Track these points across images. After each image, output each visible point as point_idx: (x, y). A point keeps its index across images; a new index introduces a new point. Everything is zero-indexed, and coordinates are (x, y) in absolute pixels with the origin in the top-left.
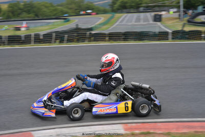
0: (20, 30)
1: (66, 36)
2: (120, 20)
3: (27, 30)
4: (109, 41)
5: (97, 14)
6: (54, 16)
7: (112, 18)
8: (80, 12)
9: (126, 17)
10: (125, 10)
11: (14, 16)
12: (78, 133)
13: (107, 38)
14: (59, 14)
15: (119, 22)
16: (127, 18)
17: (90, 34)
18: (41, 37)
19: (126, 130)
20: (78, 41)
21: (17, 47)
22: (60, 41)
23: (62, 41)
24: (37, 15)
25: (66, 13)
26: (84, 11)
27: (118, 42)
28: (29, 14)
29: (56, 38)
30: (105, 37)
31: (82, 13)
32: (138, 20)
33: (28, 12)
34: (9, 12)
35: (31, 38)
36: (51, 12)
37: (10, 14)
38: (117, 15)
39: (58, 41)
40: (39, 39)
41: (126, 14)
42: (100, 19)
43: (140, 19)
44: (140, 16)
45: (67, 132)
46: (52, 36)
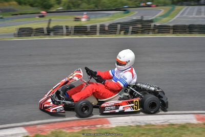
0: (80, 20)
1: (131, 27)
2: (181, 12)
3: (88, 20)
4: (173, 33)
5: (157, 6)
6: (114, 7)
7: (172, 10)
8: (140, 4)
9: (186, 9)
10: (185, 3)
11: (74, 6)
12: (152, 121)
13: (172, 31)
14: (119, 5)
15: (179, 14)
16: (187, 11)
17: (155, 26)
18: (107, 28)
19: (198, 119)
20: (143, 32)
21: (85, 37)
22: (125, 32)
23: (126, 33)
24: (96, 6)
25: (125, 5)
26: (144, 2)
27: (185, 34)
28: (89, 5)
29: (121, 29)
30: (170, 29)
31: (142, 4)
32: (199, 12)
33: (89, 3)
34: (69, 2)
35: (96, 28)
36: (110, 3)
37: (71, 5)
38: (178, 8)
39: (122, 32)
40: (105, 30)
41: (186, 7)
42: (161, 11)
43: (201, 12)
44: (200, 9)
45: (141, 120)
46: (117, 27)
